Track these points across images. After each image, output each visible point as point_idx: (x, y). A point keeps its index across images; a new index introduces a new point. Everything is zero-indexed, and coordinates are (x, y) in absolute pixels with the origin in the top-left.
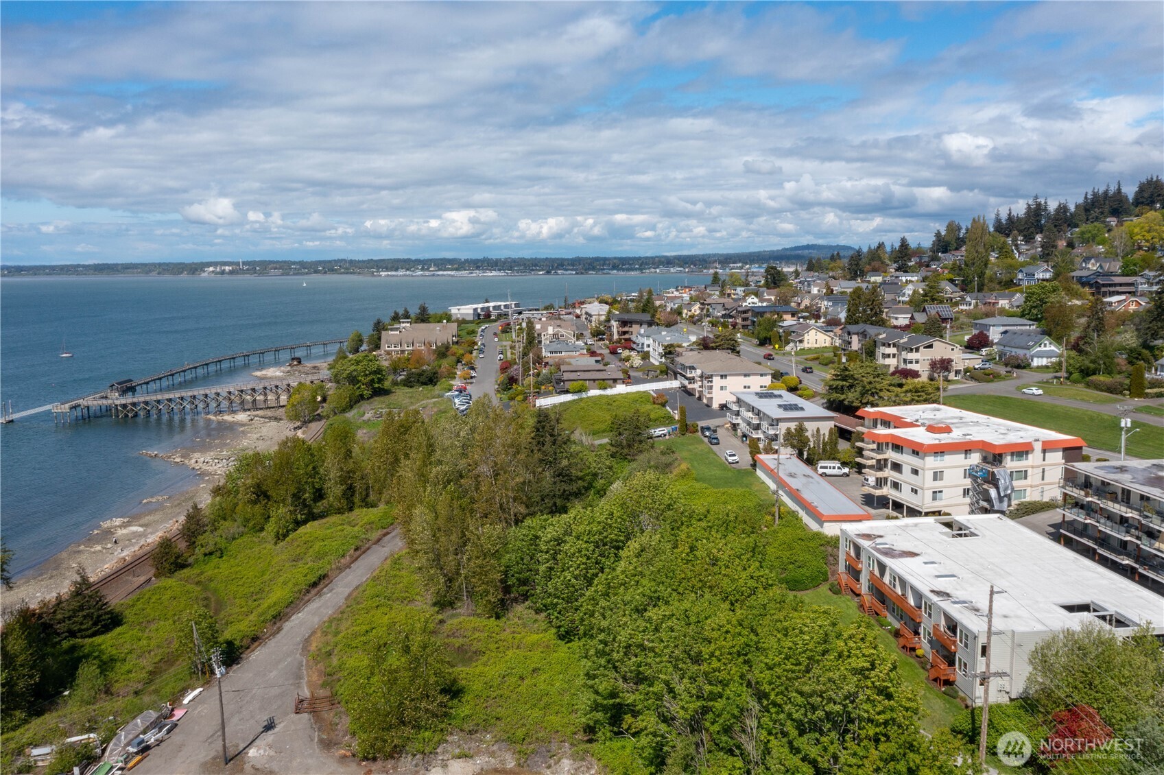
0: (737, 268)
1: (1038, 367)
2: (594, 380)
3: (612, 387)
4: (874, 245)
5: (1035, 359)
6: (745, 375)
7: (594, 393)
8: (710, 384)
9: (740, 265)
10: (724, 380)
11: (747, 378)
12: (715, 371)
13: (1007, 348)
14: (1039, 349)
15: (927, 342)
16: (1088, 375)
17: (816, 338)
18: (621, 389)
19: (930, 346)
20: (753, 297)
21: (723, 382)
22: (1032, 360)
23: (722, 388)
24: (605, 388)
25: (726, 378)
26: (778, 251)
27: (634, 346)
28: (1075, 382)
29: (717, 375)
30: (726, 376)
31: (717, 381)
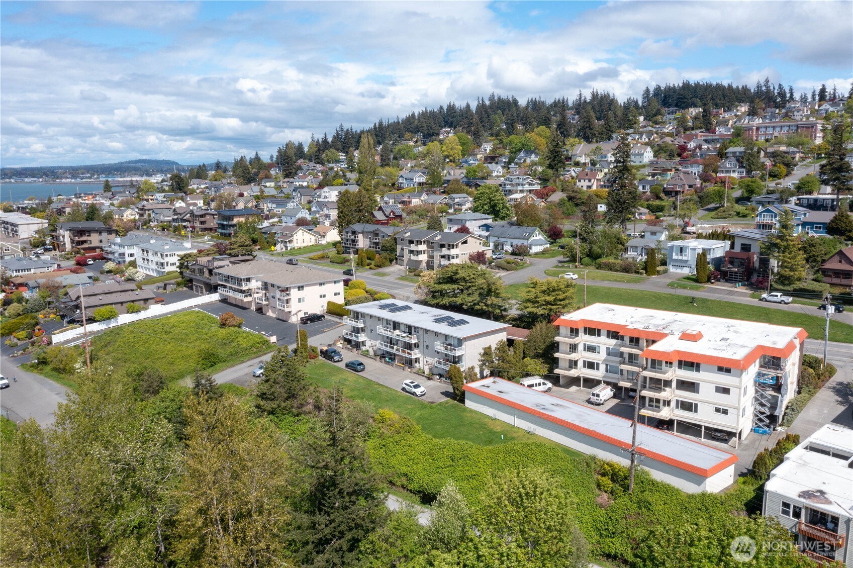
0: (87, 178)
1: (536, 254)
2: (122, 303)
3: (146, 309)
4: (239, 158)
5: (533, 248)
6: (321, 284)
7: (125, 319)
8: (288, 298)
9: (88, 175)
10: (301, 291)
11: (323, 287)
12: (291, 283)
13: (500, 239)
14: (533, 238)
15: (463, 240)
16: (596, 259)
17: (303, 237)
18: (156, 310)
19: (465, 242)
20: (180, 201)
21: (301, 294)
22: (530, 248)
23: (300, 300)
24: (138, 311)
25: (303, 289)
26: (115, 164)
27: (110, 256)
28: (587, 265)
29: (294, 288)
30: (303, 287)
31: (294, 294)
